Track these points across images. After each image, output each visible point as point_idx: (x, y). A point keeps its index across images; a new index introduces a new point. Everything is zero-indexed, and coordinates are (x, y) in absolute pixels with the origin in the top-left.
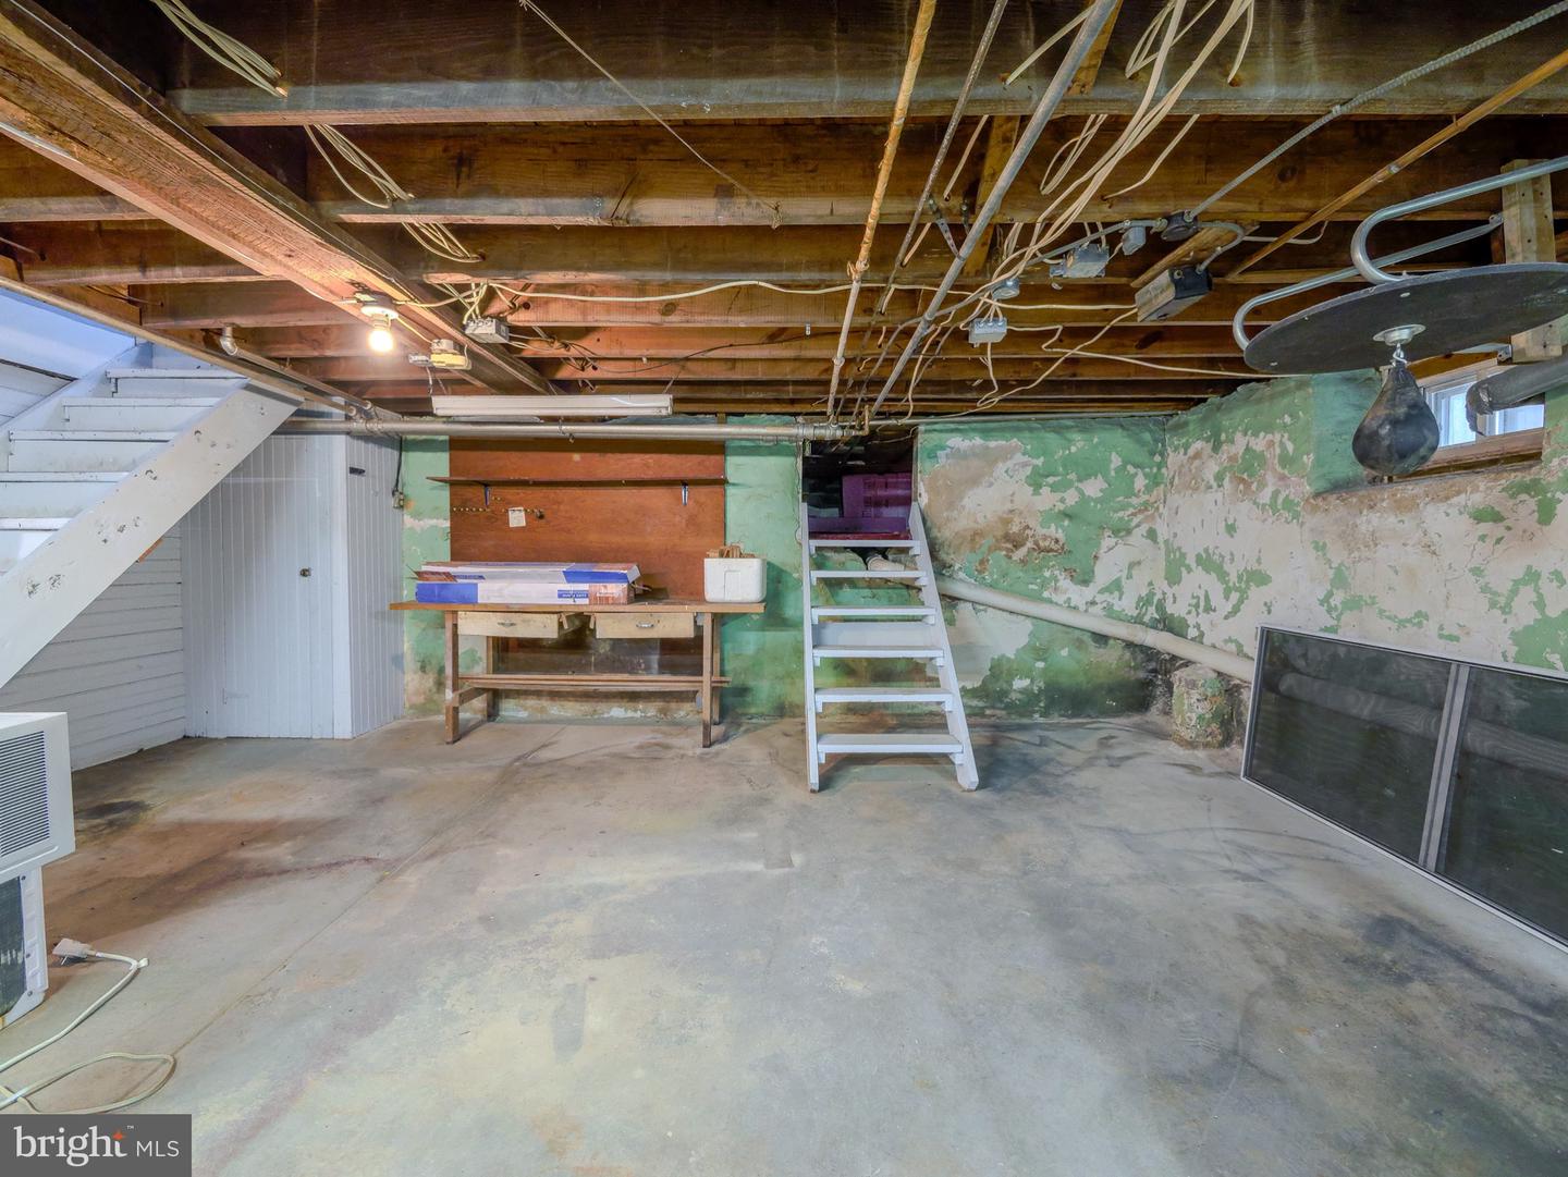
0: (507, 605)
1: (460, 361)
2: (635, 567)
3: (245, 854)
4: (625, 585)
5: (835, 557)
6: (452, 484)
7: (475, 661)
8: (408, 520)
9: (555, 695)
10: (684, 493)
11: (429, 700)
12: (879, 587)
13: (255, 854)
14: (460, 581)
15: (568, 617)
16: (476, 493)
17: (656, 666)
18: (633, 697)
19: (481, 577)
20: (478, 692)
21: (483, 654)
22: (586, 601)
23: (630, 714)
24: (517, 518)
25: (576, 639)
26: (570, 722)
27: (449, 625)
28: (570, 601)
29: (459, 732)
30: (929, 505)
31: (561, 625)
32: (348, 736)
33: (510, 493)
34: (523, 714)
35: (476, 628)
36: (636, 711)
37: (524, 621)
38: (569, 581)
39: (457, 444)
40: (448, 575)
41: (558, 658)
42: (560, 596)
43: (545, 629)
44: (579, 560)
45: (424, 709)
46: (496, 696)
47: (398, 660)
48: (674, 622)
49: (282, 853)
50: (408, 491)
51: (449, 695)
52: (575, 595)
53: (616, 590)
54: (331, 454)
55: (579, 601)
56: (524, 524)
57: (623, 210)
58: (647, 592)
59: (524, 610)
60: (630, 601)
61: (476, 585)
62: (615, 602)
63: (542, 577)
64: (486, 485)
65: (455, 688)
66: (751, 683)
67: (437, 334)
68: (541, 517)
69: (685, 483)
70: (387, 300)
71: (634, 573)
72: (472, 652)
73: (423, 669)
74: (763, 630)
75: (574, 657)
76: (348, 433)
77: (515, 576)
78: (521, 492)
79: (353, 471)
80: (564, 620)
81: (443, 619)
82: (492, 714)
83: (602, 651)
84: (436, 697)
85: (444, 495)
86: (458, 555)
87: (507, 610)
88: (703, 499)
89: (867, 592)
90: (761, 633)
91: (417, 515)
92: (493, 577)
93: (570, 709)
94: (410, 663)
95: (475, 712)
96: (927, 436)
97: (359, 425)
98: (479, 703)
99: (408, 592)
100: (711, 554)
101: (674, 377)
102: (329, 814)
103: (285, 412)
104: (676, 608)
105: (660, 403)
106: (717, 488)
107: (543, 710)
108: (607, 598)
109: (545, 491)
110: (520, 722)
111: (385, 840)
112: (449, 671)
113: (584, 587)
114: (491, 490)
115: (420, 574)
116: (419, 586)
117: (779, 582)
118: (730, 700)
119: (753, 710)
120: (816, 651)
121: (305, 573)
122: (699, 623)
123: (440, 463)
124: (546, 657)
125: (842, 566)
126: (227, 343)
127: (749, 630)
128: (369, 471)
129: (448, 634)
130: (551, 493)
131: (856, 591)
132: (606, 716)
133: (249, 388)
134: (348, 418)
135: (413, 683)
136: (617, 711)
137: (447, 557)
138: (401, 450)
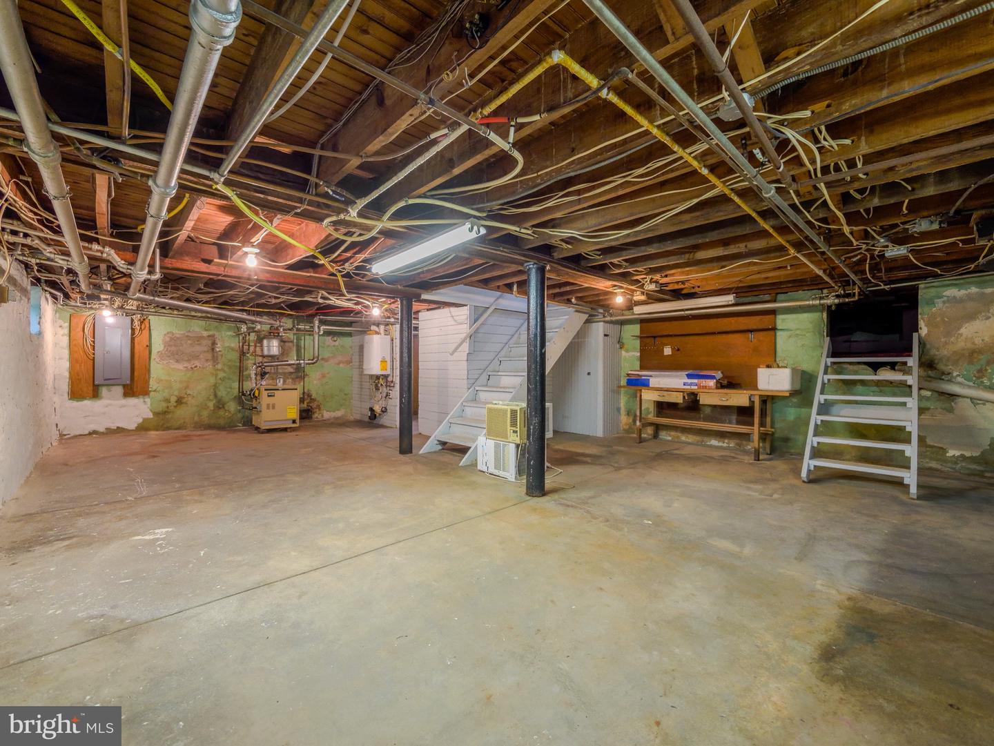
0: (661, 388)
1: (643, 298)
2: (719, 372)
3: (578, 458)
4: (715, 381)
5: (851, 367)
6: (641, 338)
7: (649, 413)
8: (624, 353)
9: (684, 430)
10: (751, 336)
11: (630, 427)
12: (886, 386)
13: (580, 458)
14: (643, 378)
15: (688, 394)
16: (650, 341)
17: (734, 421)
18: (722, 435)
19: (651, 376)
20: (651, 424)
21: (652, 408)
22: (696, 387)
23: (721, 444)
24: (668, 351)
25: (692, 405)
26: (689, 443)
27: (638, 395)
28: (689, 387)
29: (641, 440)
30: (928, 334)
31: (684, 397)
32: (602, 436)
33: (664, 340)
34: (670, 438)
35: (649, 396)
36: (724, 443)
37: (668, 395)
38: (688, 378)
39: (643, 321)
40: (638, 375)
41: (685, 414)
42: (684, 385)
43: (678, 399)
44: (694, 369)
45: (628, 431)
46: (658, 427)
47: (619, 410)
48: (739, 398)
49: (588, 459)
50: (624, 341)
51: (638, 423)
52: (691, 384)
53: (712, 383)
54: (599, 329)
55: (693, 387)
56: (670, 353)
57: (691, 257)
58: (729, 384)
59: (668, 390)
60: (717, 388)
61: (649, 380)
62: (710, 388)
63: (677, 376)
64: (655, 337)
65: (640, 421)
66: (792, 436)
67: (633, 291)
68: (678, 350)
69: (751, 331)
70: (621, 288)
71: (719, 375)
72: (648, 409)
73: (628, 414)
74: (800, 407)
75: (692, 414)
76: (604, 322)
77: (664, 376)
78: (670, 339)
79: (606, 335)
80: (685, 395)
81: (636, 394)
82: (656, 436)
83: (706, 412)
84: (633, 427)
85: (637, 343)
86: (642, 368)
87: (661, 389)
88: (761, 339)
89: (875, 389)
90: (798, 409)
91: (627, 351)
92: (656, 376)
93: (690, 438)
94: (623, 411)
95: (648, 435)
96: (924, 291)
97: (608, 319)
98: (650, 430)
99: (623, 382)
100: (761, 366)
101: (736, 286)
102: (599, 454)
103: (586, 316)
104: (740, 392)
105: (730, 298)
106: (772, 333)
107: (678, 437)
108: (706, 386)
109: (679, 338)
110: (668, 441)
111: (616, 462)
112: (638, 414)
113: (695, 381)
114: (657, 339)
115: (628, 375)
116: (628, 380)
117: (810, 381)
118: (777, 444)
119: (793, 451)
120: (817, 417)
121: (589, 374)
122: (752, 400)
123: (635, 329)
124: (679, 413)
125: (856, 373)
126: (573, 300)
127: (791, 407)
128: (610, 335)
129: (638, 399)
130: (683, 339)
131: (867, 388)
132: (708, 443)
133: (576, 311)
134: (604, 317)
135: (624, 419)
136: (714, 442)
137: (639, 369)
138: (621, 325)
